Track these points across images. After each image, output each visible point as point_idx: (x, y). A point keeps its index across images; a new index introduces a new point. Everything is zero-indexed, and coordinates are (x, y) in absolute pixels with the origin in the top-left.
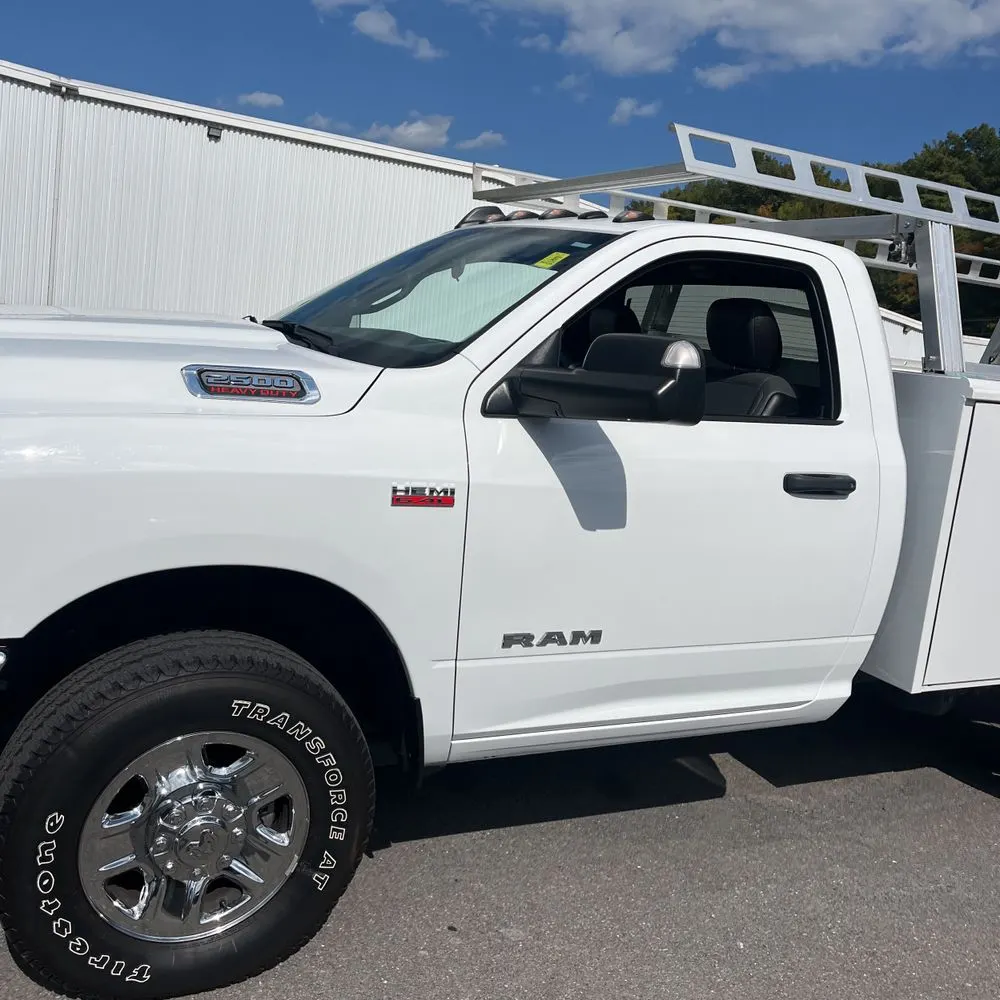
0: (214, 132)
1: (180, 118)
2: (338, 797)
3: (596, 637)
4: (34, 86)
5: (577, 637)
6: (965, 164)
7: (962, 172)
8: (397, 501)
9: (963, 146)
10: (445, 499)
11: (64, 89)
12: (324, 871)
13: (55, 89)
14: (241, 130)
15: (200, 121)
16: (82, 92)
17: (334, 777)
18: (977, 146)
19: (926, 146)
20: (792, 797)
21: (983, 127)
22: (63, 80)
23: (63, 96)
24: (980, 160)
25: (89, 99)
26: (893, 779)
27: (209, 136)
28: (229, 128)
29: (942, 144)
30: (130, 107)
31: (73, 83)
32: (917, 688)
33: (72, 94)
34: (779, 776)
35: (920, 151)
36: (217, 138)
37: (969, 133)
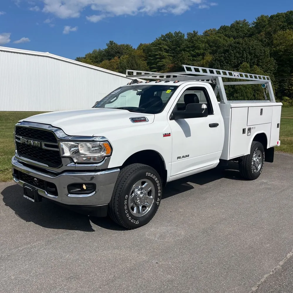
2: (159, 188)
3: (188, 156)
5: (186, 156)
6: (167, 43)
7: (166, 45)
8: (164, 136)
9: (165, 38)
10: (169, 135)
12: (158, 201)
17: (158, 185)
18: (169, 38)
19: (156, 38)
20: (205, 186)
21: (170, 33)
24: (170, 41)
26: (219, 181)
29: (160, 38)
32: (228, 159)
34: (201, 183)
35: (155, 39)
37: (166, 34)
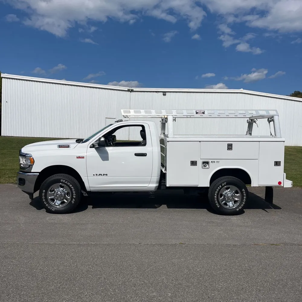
0: (164, 94)
1: (156, 92)
2: (74, 192)
3: (107, 175)
4: (124, 91)
5: (104, 175)
8: (77, 158)
10: (83, 158)
11: (130, 90)
13: (129, 91)
14: (171, 92)
15: (161, 92)
16: (134, 90)
17: (73, 190)
22: (130, 88)
23: (130, 92)
25: (136, 91)
27: (163, 95)
28: (168, 92)
30: (145, 92)
31: (132, 88)
33: (132, 91)
36: (165, 95)
